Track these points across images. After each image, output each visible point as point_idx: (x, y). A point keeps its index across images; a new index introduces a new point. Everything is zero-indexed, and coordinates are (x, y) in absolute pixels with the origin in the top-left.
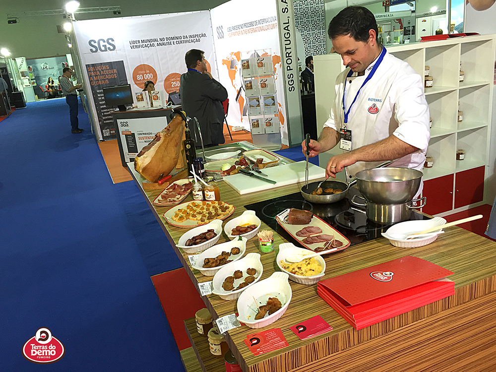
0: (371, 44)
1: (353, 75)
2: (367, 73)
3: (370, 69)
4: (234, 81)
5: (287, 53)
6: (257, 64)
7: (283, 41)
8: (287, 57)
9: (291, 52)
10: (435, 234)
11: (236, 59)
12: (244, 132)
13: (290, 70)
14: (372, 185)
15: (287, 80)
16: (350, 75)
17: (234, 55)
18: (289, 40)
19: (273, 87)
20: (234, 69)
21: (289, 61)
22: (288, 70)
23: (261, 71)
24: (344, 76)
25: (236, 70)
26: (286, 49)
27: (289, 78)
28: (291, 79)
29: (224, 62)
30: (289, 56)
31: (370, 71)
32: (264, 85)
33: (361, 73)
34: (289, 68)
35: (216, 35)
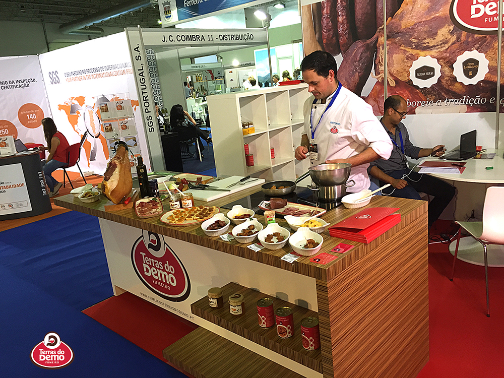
0: (330, 80)
1: (317, 102)
2: (328, 102)
3: (330, 99)
4: (76, 126)
5: (144, 97)
6: (116, 107)
7: (139, 86)
8: (144, 100)
9: (147, 96)
10: (370, 198)
11: (78, 104)
12: (94, 176)
13: (148, 112)
14: (323, 174)
15: (147, 122)
16: (315, 102)
17: (75, 100)
18: (144, 85)
19: (134, 128)
20: (76, 114)
21: (147, 105)
22: (146, 112)
23: (120, 114)
24: (310, 103)
25: (79, 115)
26: (143, 93)
27: (148, 120)
28: (150, 120)
29: (61, 107)
30: (146, 100)
31: (330, 100)
32: (125, 127)
33: (323, 102)
34: (147, 111)
35: (47, 80)
